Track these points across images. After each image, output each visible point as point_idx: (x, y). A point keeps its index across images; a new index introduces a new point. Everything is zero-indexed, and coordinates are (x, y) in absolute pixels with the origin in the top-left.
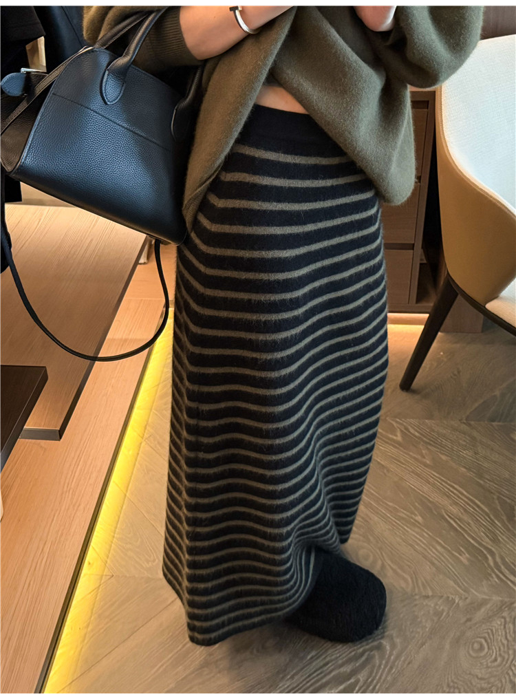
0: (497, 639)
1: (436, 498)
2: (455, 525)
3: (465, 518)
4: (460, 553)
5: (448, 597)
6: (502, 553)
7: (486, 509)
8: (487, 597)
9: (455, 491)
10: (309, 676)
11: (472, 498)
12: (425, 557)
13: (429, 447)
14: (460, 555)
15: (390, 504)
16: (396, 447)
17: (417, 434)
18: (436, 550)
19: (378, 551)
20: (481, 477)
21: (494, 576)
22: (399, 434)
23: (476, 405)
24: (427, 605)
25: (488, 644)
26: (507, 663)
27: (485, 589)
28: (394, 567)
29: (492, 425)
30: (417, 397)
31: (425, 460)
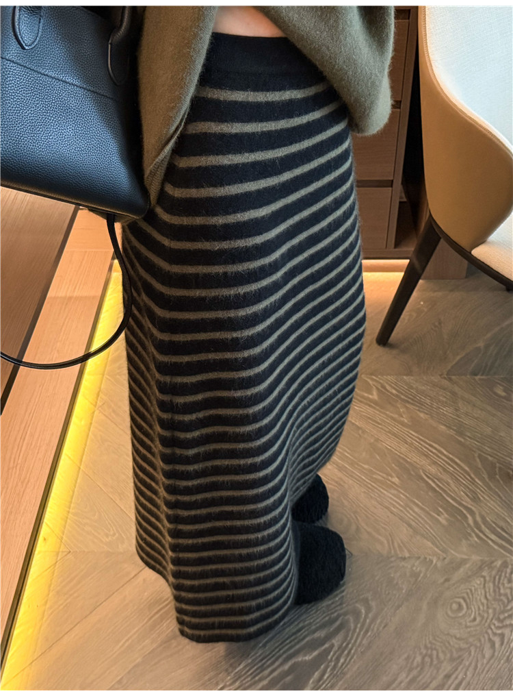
0: (476, 599)
1: (415, 458)
2: (433, 485)
3: (446, 477)
4: (439, 514)
5: (426, 558)
6: (483, 513)
7: (467, 468)
8: (466, 557)
9: (434, 451)
10: (282, 643)
11: (451, 456)
12: (401, 519)
13: (408, 405)
14: (438, 515)
15: (366, 466)
16: (372, 407)
17: (394, 392)
18: (414, 511)
19: (352, 515)
20: (461, 434)
21: (473, 535)
22: (375, 392)
23: (458, 358)
24: (403, 566)
25: (467, 605)
26: (486, 621)
27: (465, 549)
28: (369, 530)
29: (474, 379)
30: (395, 352)
31: (402, 419)
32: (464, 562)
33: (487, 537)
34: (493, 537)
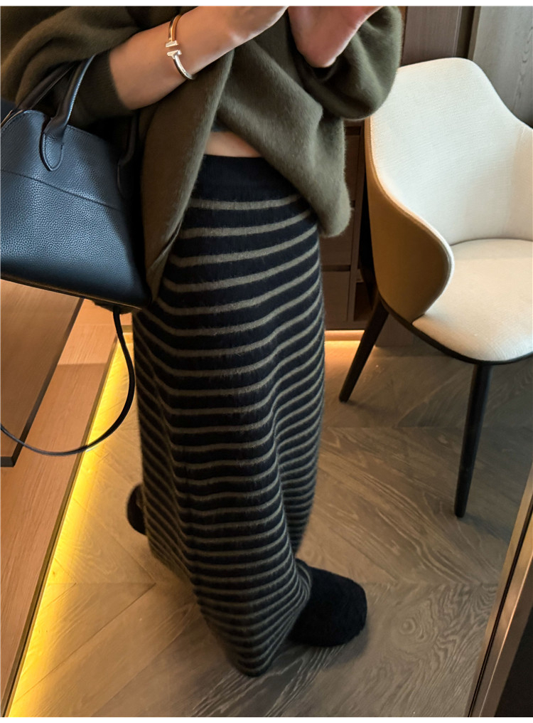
0: (424, 618)
2: (387, 520)
3: (397, 514)
5: (381, 584)
6: (430, 544)
7: (415, 506)
8: (415, 583)
13: (365, 452)
14: (391, 546)
16: (335, 454)
17: (354, 441)
18: (371, 544)
19: (319, 548)
20: (410, 476)
21: (421, 564)
22: (338, 442)
23: (408, 412)
25: (416, 624)
26: (432, 638)
27: (414, 576)
28: (333, 560)
29: (421, 430)
30: (353, 408)
31: (361, 464)
32: (413, 587)
33: (433, 565)
34: (437, 564)
